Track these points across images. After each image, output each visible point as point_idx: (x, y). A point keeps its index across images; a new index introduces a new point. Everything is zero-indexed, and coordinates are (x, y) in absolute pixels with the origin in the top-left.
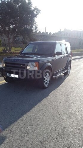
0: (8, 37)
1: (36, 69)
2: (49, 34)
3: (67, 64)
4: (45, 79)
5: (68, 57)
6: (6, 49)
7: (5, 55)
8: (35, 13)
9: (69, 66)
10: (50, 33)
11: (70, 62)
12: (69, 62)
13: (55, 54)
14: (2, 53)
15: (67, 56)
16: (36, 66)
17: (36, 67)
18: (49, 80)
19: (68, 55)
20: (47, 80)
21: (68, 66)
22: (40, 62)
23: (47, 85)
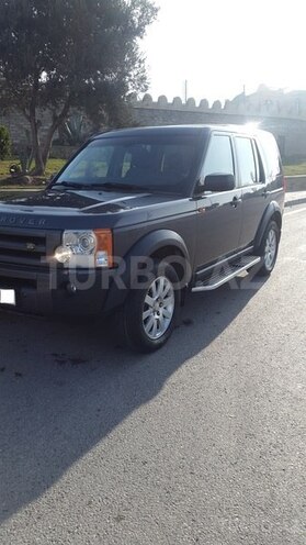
0: (31, 118)
1: (103, 260)
2: (197, 105)
3: (259, 229)
4: (147, 307)
5: (266, 196)
6: (24, 168)
7: (14, 189)
8: (135, 19)
9: (271, 234)
10: (204, 102)
11: (277, 217)
12: (272, 219)
13: (202, 183)
14: (7, 182)
15: (263, 193)
16: (99, 249)
17: (101, 253)
18: (171, 309)
19: (265, 190)
20: (161, 310)
21: (266, 237)
22: (119, 224)
23: (158, 335)
